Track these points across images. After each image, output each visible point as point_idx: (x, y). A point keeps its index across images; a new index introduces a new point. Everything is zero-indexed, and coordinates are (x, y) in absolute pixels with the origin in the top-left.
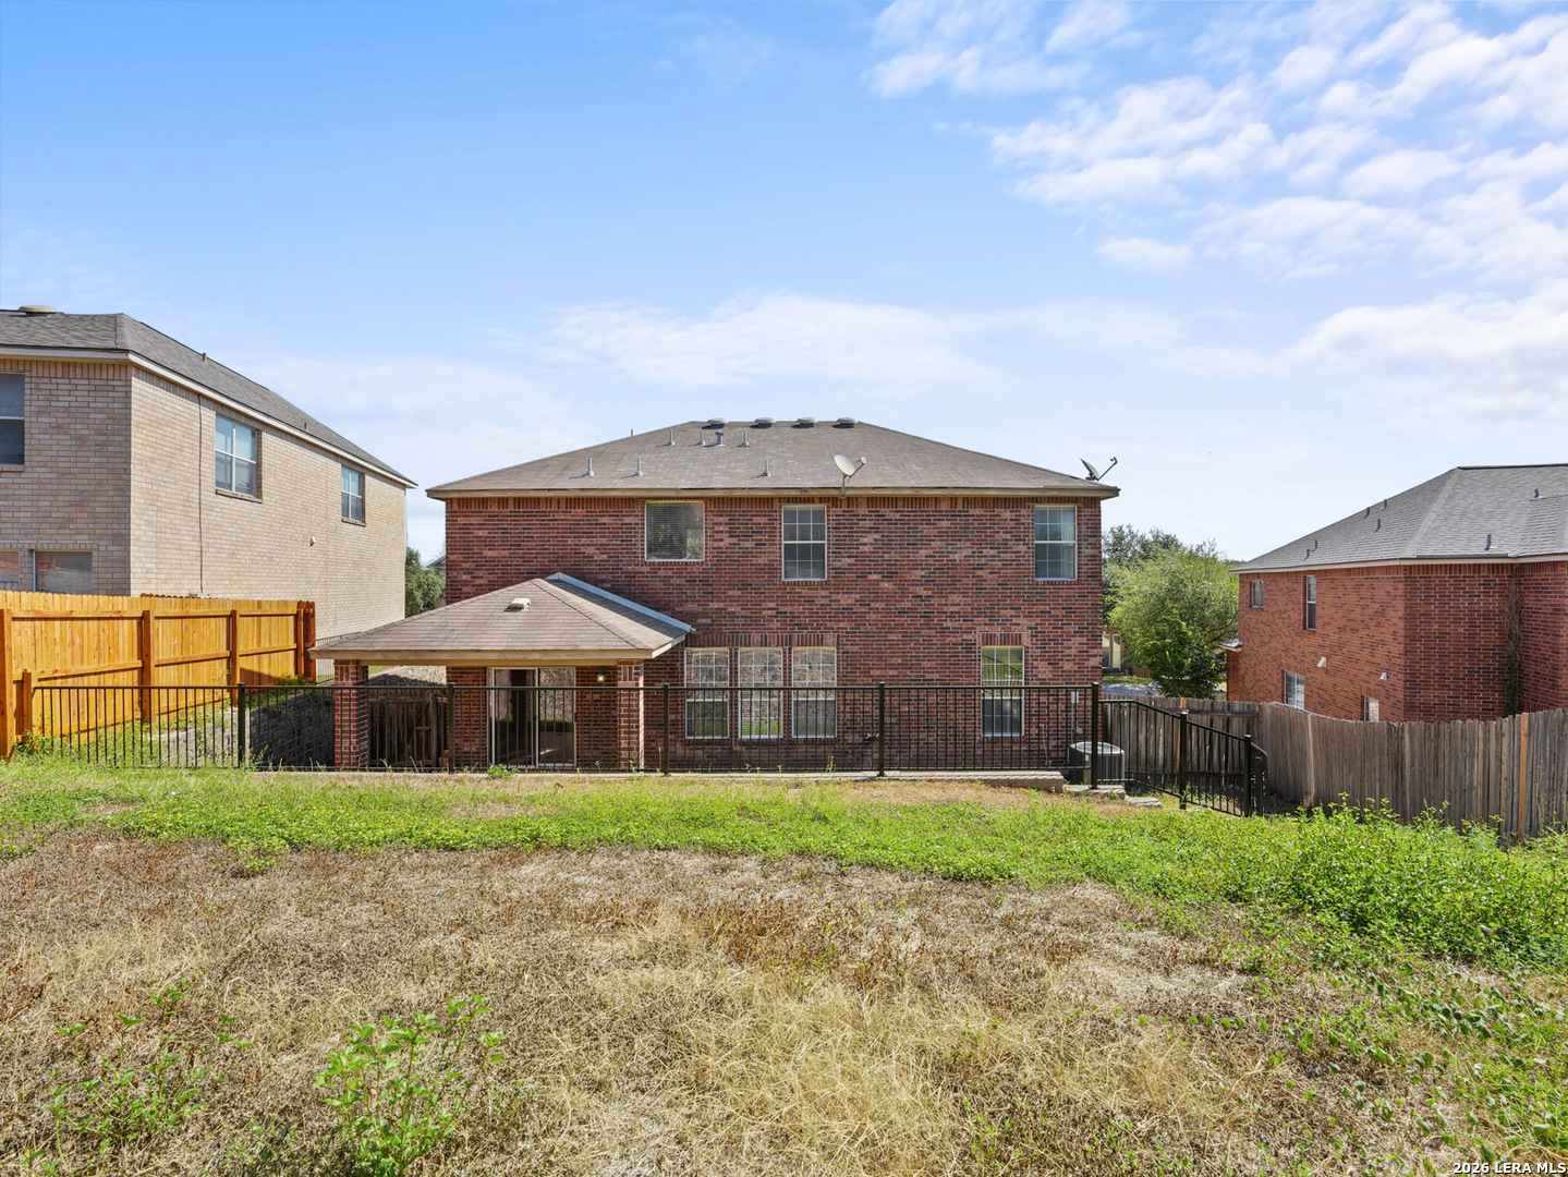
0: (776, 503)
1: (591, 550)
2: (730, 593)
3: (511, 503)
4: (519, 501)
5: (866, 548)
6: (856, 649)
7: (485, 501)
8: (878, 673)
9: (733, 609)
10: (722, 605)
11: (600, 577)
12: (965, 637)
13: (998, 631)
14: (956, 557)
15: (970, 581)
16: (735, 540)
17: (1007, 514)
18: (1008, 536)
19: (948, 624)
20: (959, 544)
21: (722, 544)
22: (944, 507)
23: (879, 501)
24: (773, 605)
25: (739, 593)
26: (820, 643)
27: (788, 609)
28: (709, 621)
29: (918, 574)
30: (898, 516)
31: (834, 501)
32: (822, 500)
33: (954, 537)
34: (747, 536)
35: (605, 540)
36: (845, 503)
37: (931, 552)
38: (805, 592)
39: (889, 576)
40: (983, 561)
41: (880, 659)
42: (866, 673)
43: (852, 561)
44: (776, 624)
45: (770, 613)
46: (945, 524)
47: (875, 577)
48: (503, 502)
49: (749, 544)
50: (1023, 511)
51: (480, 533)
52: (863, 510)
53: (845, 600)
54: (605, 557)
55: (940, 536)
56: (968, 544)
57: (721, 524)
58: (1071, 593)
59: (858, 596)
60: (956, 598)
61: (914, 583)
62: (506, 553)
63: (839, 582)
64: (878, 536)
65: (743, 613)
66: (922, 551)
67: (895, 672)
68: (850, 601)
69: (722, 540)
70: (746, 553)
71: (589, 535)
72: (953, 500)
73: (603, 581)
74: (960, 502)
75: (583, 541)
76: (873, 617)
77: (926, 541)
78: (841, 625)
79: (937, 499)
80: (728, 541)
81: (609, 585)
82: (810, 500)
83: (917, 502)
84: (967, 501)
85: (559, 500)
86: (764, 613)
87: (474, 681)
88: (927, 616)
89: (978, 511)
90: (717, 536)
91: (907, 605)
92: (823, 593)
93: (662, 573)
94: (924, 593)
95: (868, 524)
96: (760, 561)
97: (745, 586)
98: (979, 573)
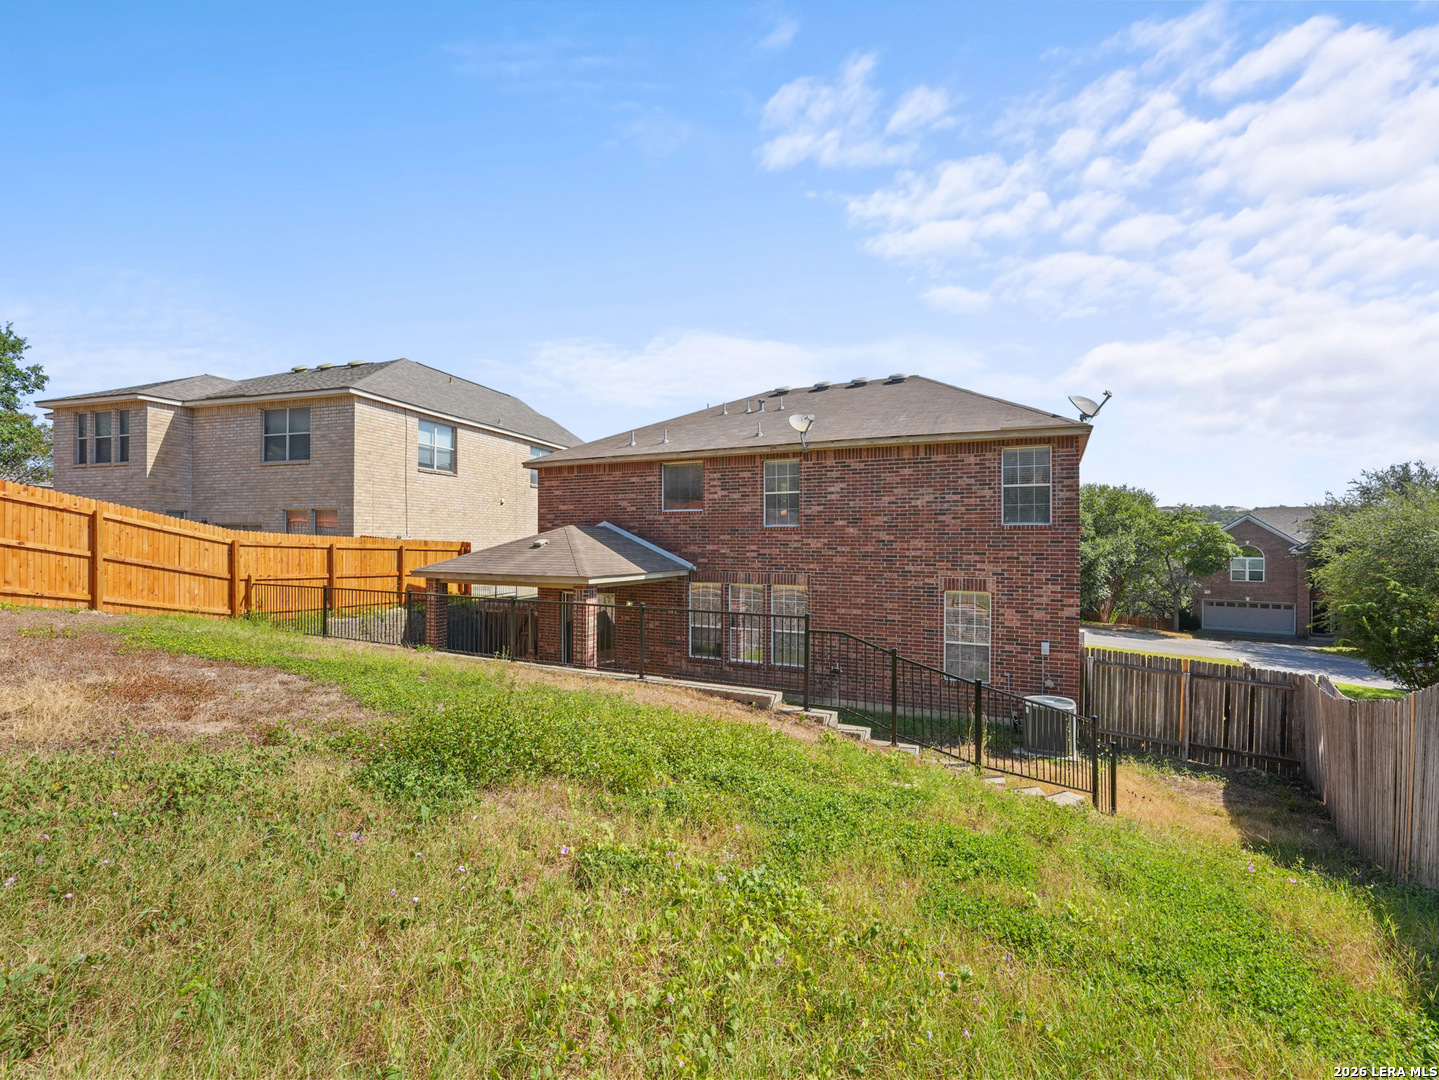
0: (758, 460)
1: (625, 503)
2: (722, 537)
3: (575, 469)
4: (581, 468)
5: (833, 497)
6: (824, 588)
7: (560, 469)
8: (843, 611)
9: (724, 551)
10: (715, 547)
11: (631, 524)
12: (927, 580)
13: (961, 576)
14: (919, 502)
15: (933, 526)
16: (725, 493)
17: (972, 459)
18: (973, 481)
19: (910, 568)
20: (921, 491)
21: (716, 496)
22: (906, 455)
23: (845, 453)
24: (754, 548)
25: (729, 537)
26: (794, 582)
27: (767, 551)
28: (706, 561)
29: (880, 520)
30: (862, 466)
31: (805, 455)
32: (795, 454)
33: (915, 484)
34: (735, 489)
35: (633, 496)
36: (814, 456)
37: (893, 499)
38: (781, 537)
39: (854, 522)
40: (946, 506)
41: (845, 598)
42: (833, 611)
43: (821, 508)
44: (757, 565)
45: (753, 554)
46: (907, 471)
47: (841, 523)
48: (571, 468)
49: (736, 496)
50: (989, 455)
51: (557, 493)
52: (830, 462)
53: (815, 544)
54: (634, 508)
55: (902, 483)
56: (931, 490)
57: (714, 479)
58: (1043, 538)
59: (826, 541)
60: (918, 543)
61: (878, 528)
62: (572, 507)
63: (809, 528)
64: (844, 485)
65: (732, 554)
66: (885, 498)
67: (859, 612)
68: (819, 545)
69: (716, 493)
70: (734, 503)
71: (624, 492)
72: (915, 448)
73: (634, 527)
74: (922, 450)
75: (620, 496)
76: (840, 559)
77: (889, 488)
78: (811, 566)
79: (899, 448)
80: (721, 493)
81: (636, 531)
82: (785, 455)
83: (880, 452)
84: (929, 447)
85: (605, 465)
86: (748, 554)
88: (889, 560)
89: (941, 457)
90: (712, 490)
91: (870, 549)
92: (796, 537)
93: (672, 521)
94: (887, 538)
95: (835, 474)
96: (745, 510)
97: (734, 531)
98: (941, 518)
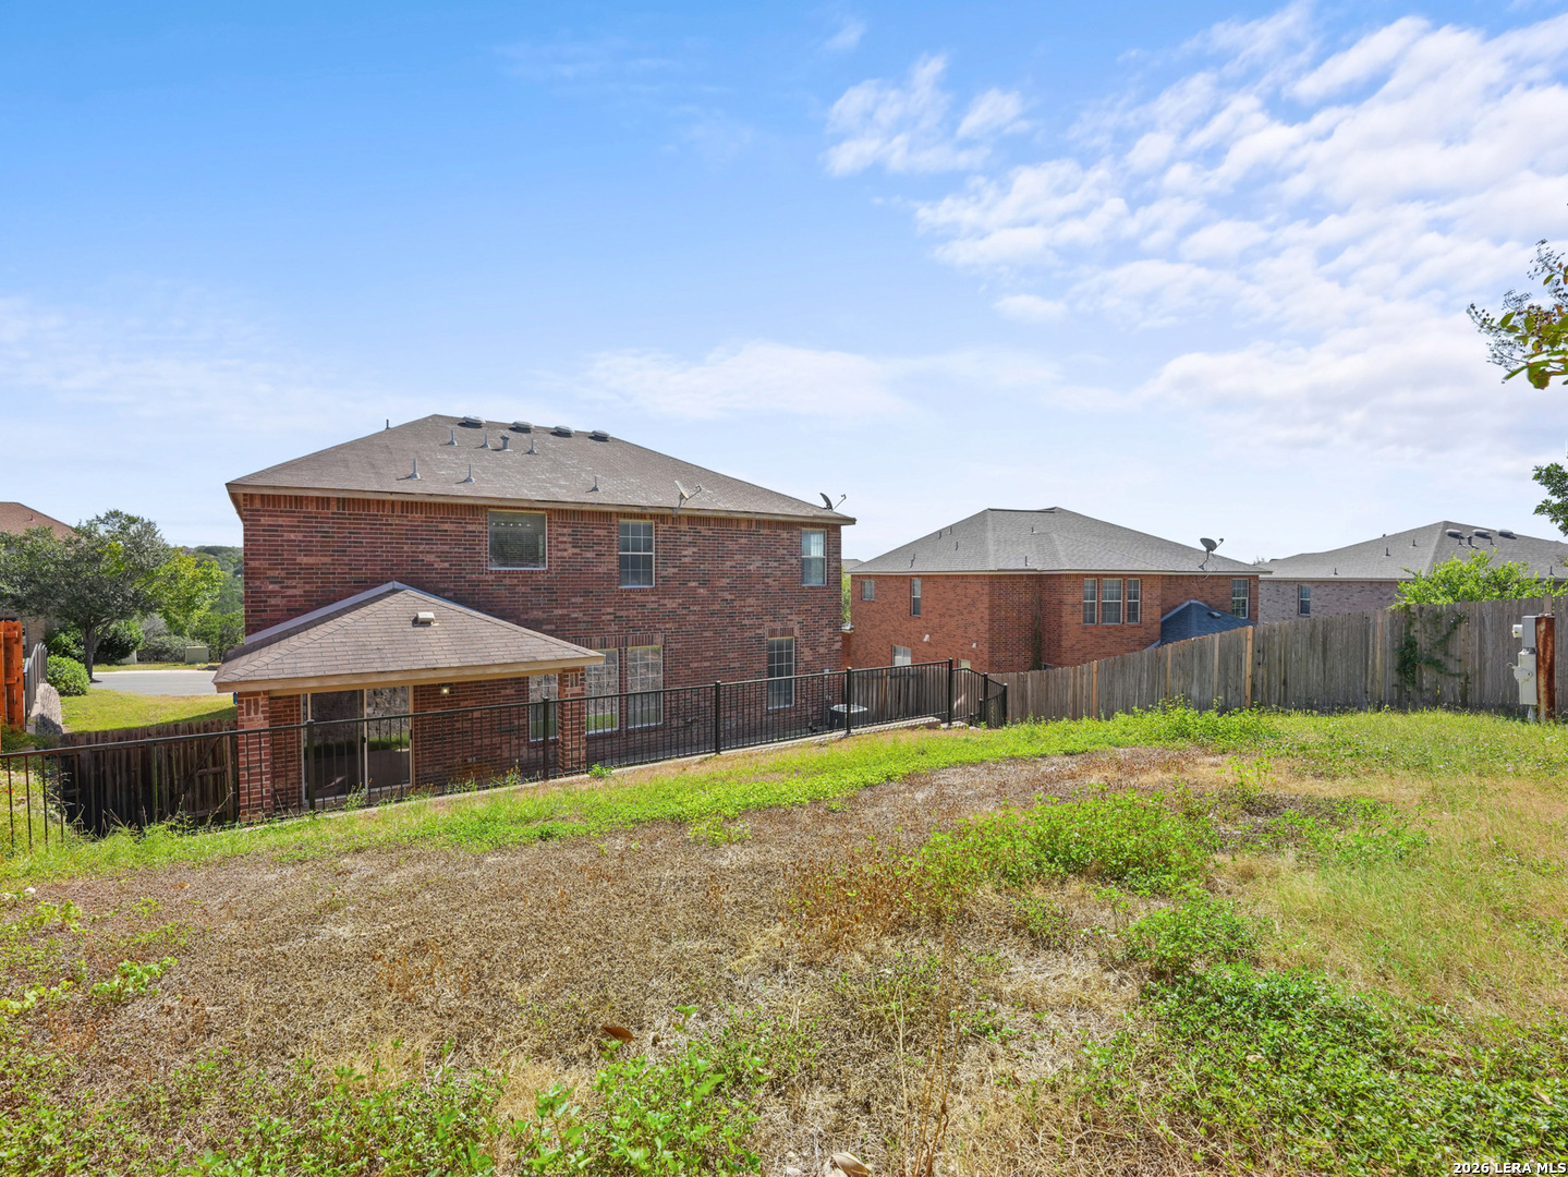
0: (614, 518)
1: (432, 558)
2: (573, 600)
3: (333, 503)
4: (343, 502)
5: (686, 560)
6: (679, 646)
7: (299, 500)
8: (696, 665)
9: (576, 615)
10: (565, 611)
11: (441, 586)
12: (758, 631)
13: (778, 626)
14: (751, 567)
15: (760, 587)
16: (577, 551)
17: (785, 535)
18: (785, 552)
19: (746, 622)
20: (753, 558)
21: (565, 554)
22: (743, 527)
23: (697, 520)
24: (611, 610)
25: (581, 600)
26: (651, 643)
27: (624, 613)
28: (553, 627)
29: (725, 582)
30: (710, 533)
31: (662, 518)
32: (652, 516)
33: (750, 551)
34: (588, 547)
35: (446, 548)
36: (670, 520)
37: (733, 564)
38: (639, 598)
39: (703, 583)
40: (769, 571)
41: (697, 653)
42: (687, 666)
43: (676, 570)
44: (614, 628)
45: (609, 617)
46: (743, 541)
47: (693, 584)
48: (324, 502)
49: (590, 555)
50: (795, 533)
51: (292, 536)
52: (684, 527)
53: (671, 604)
54: (447, 565)
55: (740, 551)
56: (759, 558)
57: (564, 535)
58: (824, 595)
59: (680, 601)
60: (751, 601)
61: (722, 589)
62: (327, 560)
63: (665, 589)
64: (695, 550)
65: (585, 619)
66: (728, 563)
67: (708, 664)
68: (674, 605)
69: (565, 550)
70: (588, 563)
71: (429, 542)
72: (749, 521)
73: (445, 590)
74: (754, 524)
75: (421, 548)
76: (692, 618)
77: (731, 554)
78: (667, 626)
79: (738, 520)
80: (571, 551)
81: (451, 594)
82: (642, 516)
83: (725, 522)
84: (759, 523)
85: (393, 503)
86: (604, 617)
87: (285, 707)
88: (731, 616)
89: (765, 531)
90: (561, 546)
91: (717, 607)
92: (653, 598)
93: (507, 581)
94: (729, 597)
95: (688, 539)
96: (600, 570)
97: (587, 593)
98: (767, 580)
